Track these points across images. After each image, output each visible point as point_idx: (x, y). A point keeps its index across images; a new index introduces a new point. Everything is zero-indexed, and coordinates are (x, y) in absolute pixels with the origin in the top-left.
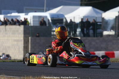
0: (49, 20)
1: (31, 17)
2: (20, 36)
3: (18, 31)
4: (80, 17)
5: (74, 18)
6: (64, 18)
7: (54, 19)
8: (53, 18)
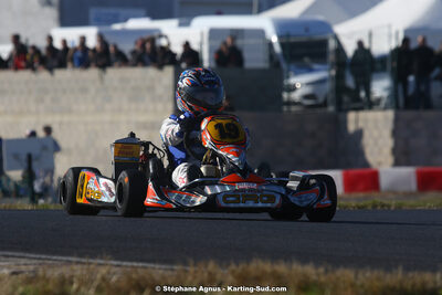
0: (270, 45)
1: (202, 34)
2: (160, 106)
3: (151, 89)
4: (393, 32)
5: (370, 35)
6: (329, 36)
7: (292, 40)
8: (288, 36)
